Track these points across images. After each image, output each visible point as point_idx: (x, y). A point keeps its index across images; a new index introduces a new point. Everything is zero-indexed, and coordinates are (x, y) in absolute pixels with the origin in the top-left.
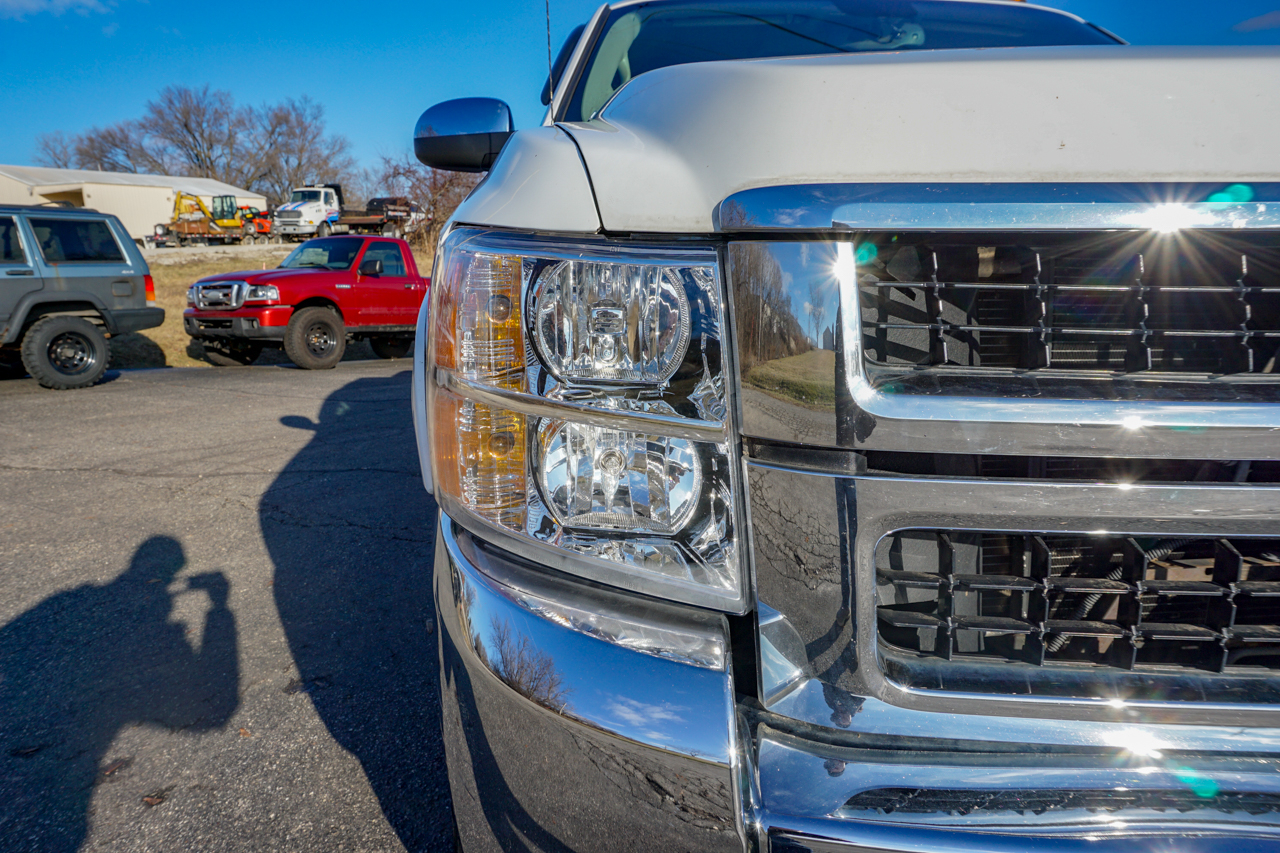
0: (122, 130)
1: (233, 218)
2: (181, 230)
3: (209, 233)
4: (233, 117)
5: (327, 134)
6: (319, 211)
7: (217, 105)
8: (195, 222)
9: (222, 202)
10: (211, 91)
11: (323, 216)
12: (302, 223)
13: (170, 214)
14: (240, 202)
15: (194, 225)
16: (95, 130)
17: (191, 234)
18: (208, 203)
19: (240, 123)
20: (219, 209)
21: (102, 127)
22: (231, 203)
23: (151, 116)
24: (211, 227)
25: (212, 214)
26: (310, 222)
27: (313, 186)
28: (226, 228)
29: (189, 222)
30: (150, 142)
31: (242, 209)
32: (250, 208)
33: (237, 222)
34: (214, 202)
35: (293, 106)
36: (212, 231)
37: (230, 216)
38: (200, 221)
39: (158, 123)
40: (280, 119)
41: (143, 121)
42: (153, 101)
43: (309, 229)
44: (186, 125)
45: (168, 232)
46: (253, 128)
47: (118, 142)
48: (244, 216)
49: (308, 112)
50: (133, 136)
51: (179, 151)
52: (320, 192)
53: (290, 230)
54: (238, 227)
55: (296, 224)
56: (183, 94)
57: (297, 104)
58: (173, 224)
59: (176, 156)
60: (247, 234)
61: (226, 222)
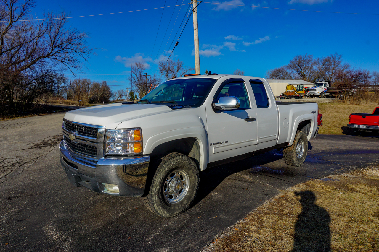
0: (282, 68)
1: (302, 91)
2: (287, 94)
3: (294, 95)
4: (312, 62)
6: (322, 89)
7: (309, 59)
8: (291, 92)
9: (299, 87)
10: (308, 55)
12: (316, 92)
13: (285, 90)
14: (305, 86)
15: (290, 93)
16: (276, 69)
17: (289, 95)
18: (295, 86)
19: (315, 63)
20: (299, 88)
21: (277, 68)
22: (302, 87)
23: (290, 64)
24: (295, 94)
25: (296, 90)
26: (318, 92)
27: (321, 82)
28: (300, 93)
29: (290, 92)
30: (289, 71)
31: (305, 88)
32: (307, 88)
33: (303, 92)
34: (297, 86)
35: (332, 56)
36: (295, 95)
37: (301, 90)
38: (293, 92)
39: (292, 66)
40: (327, 60)
41: (288, 65)
42: (291, 60)
43: (318, 94)
44: (299, 65)
45: (283, 95)
46: (319, 64)
47: (281, 71)
48: (306, 90)
49: (337, 57)
50: (285, 69)
51: (297, 73)
52: (323, 83)
53: (312, 94)
54: (303, 93)
55: (314, 93)
56: (300, 57)
58: (285, 93)
59: (295, 73)
60: (305, 95)
61: (300, 92)
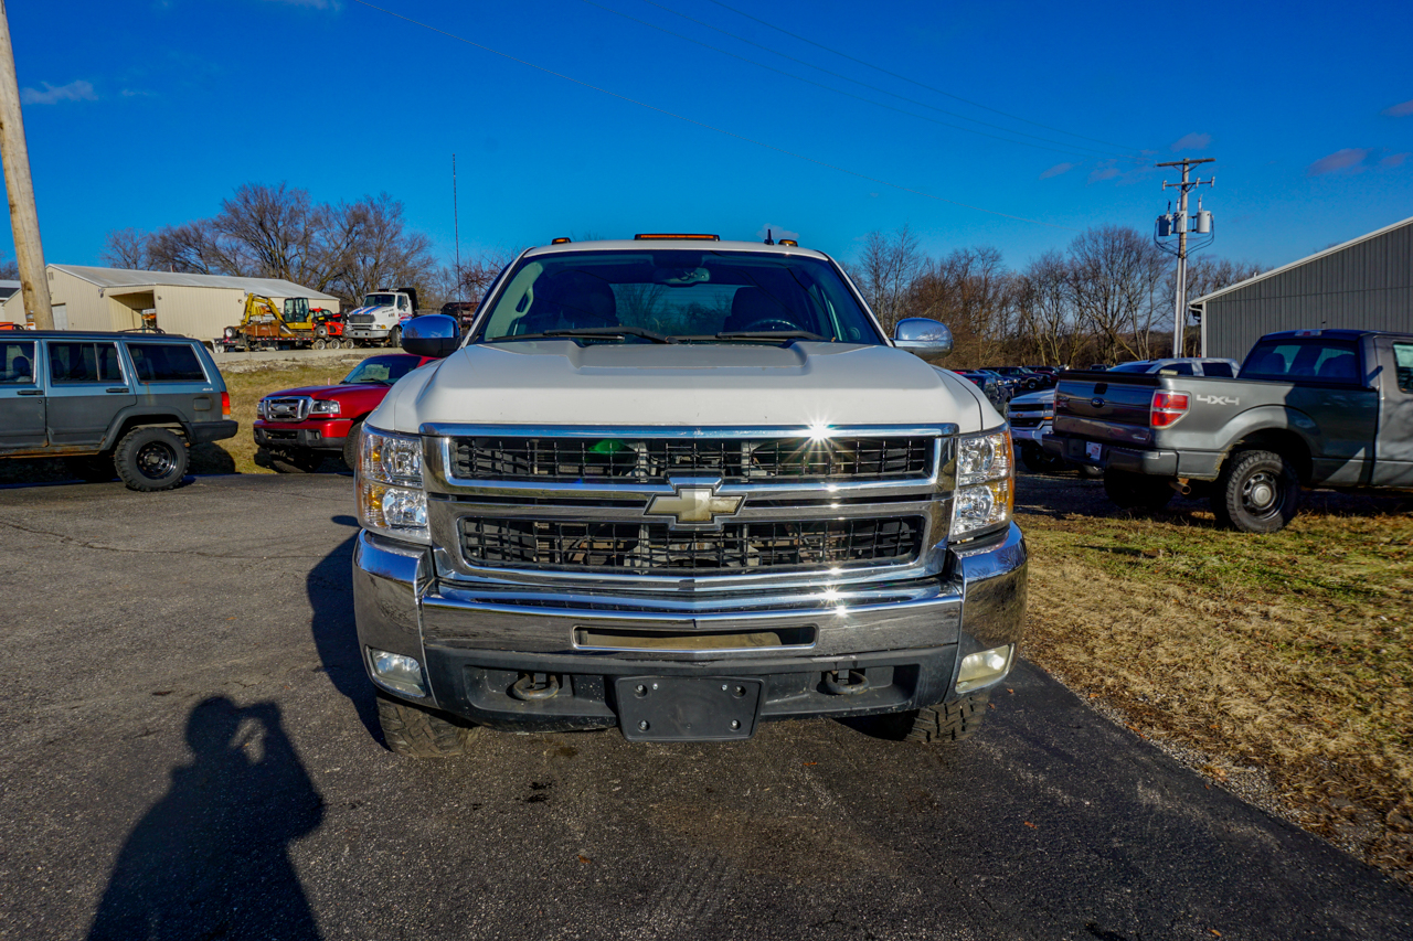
0: (196, 230)
1: (305, 321)
2: (251, 333)
3: (280, 336)
4: (309, 216)
5: (405, 233)
6: (393, 315)
7: (294, 204)
8: (265, 324)
9: (294, 305)
10: (288, 189)
11: (396, 320)
12: (374, 328)
13: (242, 317)
14: (313, 305)
15: (264, 328)
16: (169, 229)
17: (261, 337)
18: (279, 304)
19: (317, 221)
20: (291, 311)
21: (177, 228)
22: (303, 305)
23: (227, 215)
24: (283, 330)
25: (283, 316)
26: (383, 326)
27: (387, 290)
28: (297, 330)
29: (260, 325)
30: (223, 241)
31: (314, 311)
32: (322, 311)
33: (309, 325)
34: (286, 304)
35: (372, 204)
36: (282, 335)
37: (302, 319)
38: (271, 324)
39: (234, 225)
40: (359, 217)
41: (218, 220)
42: (228, 200)
43: (381, 334)
44: (261, 224)
45: (237, 335)
46: (329, 226)
47: (191, 242)
48: (316, 318)
49: (387, 210)
50: (207, 235)
51: (252, 250)
52: (393, 296)
53: (362, 334)
54: (309, 330)
55: (368, 329)
56: (259, 192)
57: (376, 202)
58: (243, 327)
59: (249, 256)
60: (318, 337)
61: (298, 325)
